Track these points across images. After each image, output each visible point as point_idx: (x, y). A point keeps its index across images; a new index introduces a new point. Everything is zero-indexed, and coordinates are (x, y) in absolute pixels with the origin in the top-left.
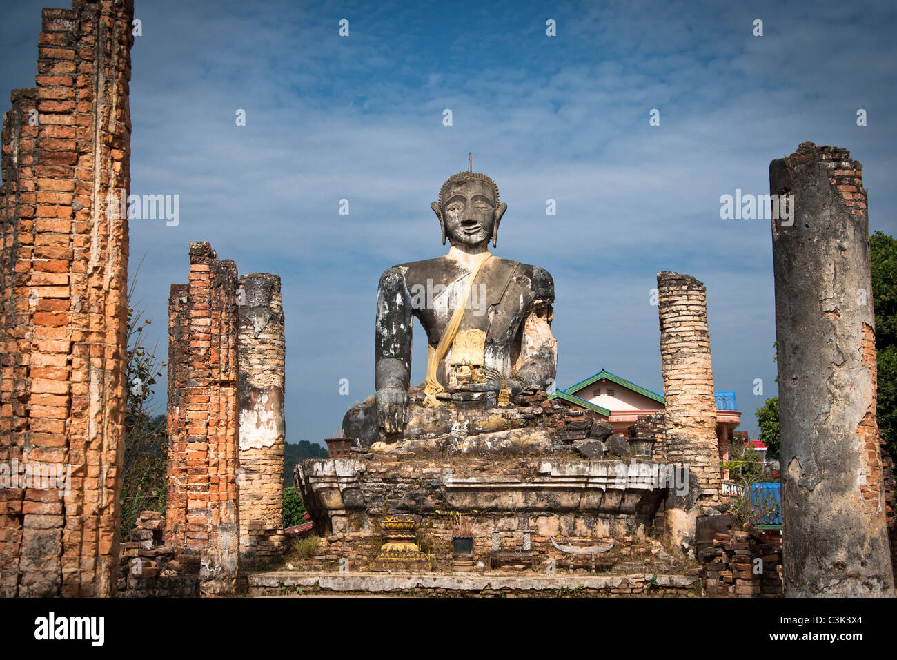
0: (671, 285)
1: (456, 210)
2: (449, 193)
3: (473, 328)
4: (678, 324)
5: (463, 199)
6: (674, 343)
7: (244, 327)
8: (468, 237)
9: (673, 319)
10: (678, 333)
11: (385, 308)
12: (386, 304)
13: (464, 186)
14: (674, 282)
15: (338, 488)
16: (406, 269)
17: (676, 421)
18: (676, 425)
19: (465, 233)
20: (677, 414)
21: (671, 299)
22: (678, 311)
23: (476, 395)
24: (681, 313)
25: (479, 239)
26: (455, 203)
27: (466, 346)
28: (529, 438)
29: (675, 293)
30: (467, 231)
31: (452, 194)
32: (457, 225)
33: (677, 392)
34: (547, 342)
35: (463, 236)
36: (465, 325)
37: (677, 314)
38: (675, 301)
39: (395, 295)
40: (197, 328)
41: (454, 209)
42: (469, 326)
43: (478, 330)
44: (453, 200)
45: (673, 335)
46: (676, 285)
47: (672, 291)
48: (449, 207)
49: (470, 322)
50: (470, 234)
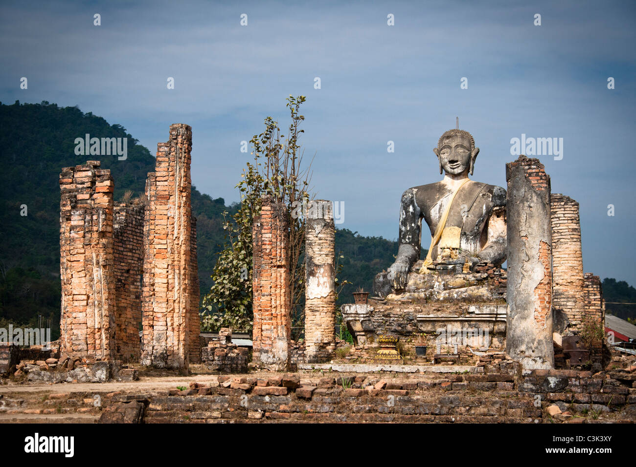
0: (555, 202)
1: (446, 154)
2: (442, 143)
3: (453, 226)
4: (558, 225)
5: (450, 147)
6: (556, 236)
7: (310, 230)
8: (452, 170)
9: (557, 222)
10: (559, 231)
11: (403, 214)
12: (404, 212)
13: (450, 139)
14: (557, 200)
15: (359, 320)
16: (416, 190)
17: (557, 282)
18: (557, 284)
19: (451, 168)
20: (557, 278)
21: (555, 210)
22: (559, 218)
23: (450, 267)
24: (561, 219)
25: (460, 171)
26: (445, 150)
27: (449, 237)
28: (478, 292)
29: (557, 207)
30: (452, 167)
31: (444, 144)
32: (446, 163)
33: (557, 265)
34: (502, 233)
35: (449, 170)
36: (449, 224)
37: (558, 219)
38: (557, 212)
39: (409, 206)
40: (265, 239)
41: (444, 153)
42: (451, 224)
43: (456, 227)
44: (444, 147)
45: (556, 231)
46: (557, 202)
47: (556, 206)
48: (442, 152)
49: (451, 222)
50: (454, 169)
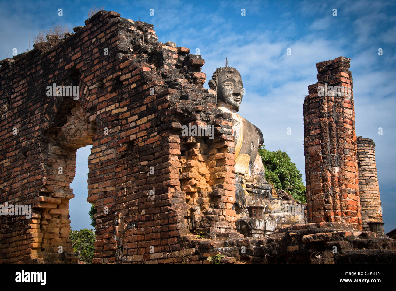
0: (366, 143)
1: (230, 86)
2: (225, 76)
3: (245, 153)
4: (370, 164)
5: (233, 81)
6: (367, 174)
8: (236, 103)
9: (367, 161)
10: (370, 169)
13: (233, 74)
14: (367, 142)
17: (371, 215)
18: (370, 217)
19: (235, 100)
20: (371, 212)
21: (366, 151)
22: (370, 158)
23: (263, 191)
26: (229, 82)
27: (242, 163)
29: (368, 148)
30: (236, 99)
31: (226, 77)
32: (231, 94)
33: (370, 200)
35: (233, 102)
37: (369, 159)
38: (368, 152)
41: (228, 86)
42: (244, 152)
43: (247, 155)
44: (228, 80)
45: (368, 169)
46: (368, 144)
47: (366, 147)
48: (225, 84)
50: (237, 101)
